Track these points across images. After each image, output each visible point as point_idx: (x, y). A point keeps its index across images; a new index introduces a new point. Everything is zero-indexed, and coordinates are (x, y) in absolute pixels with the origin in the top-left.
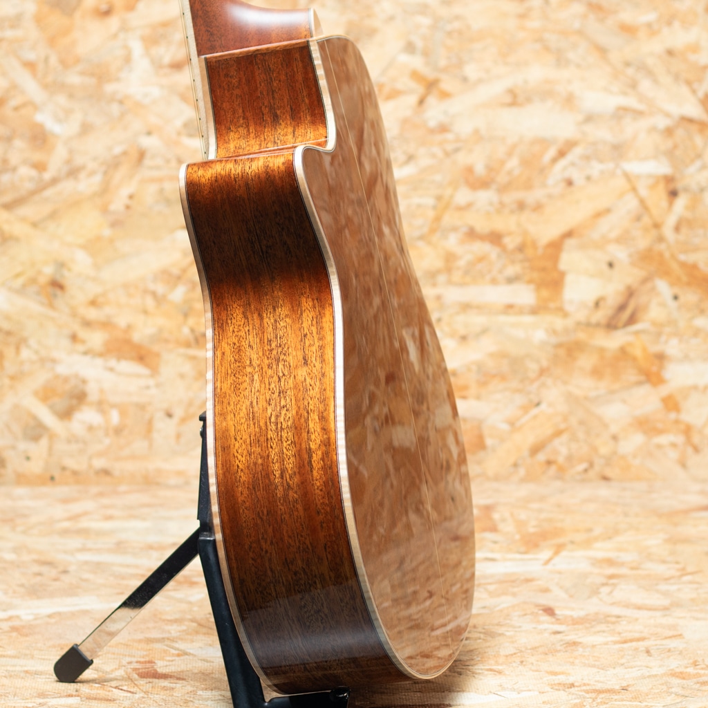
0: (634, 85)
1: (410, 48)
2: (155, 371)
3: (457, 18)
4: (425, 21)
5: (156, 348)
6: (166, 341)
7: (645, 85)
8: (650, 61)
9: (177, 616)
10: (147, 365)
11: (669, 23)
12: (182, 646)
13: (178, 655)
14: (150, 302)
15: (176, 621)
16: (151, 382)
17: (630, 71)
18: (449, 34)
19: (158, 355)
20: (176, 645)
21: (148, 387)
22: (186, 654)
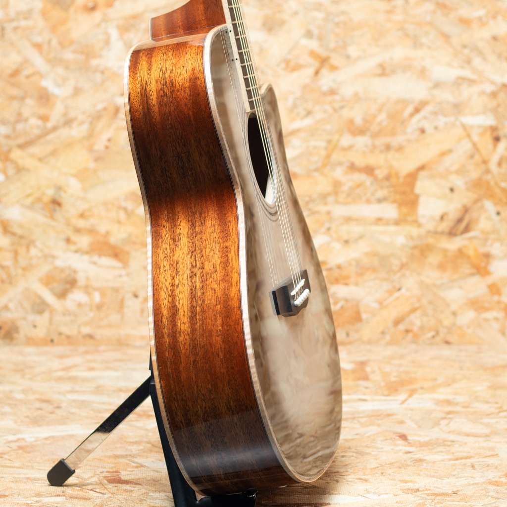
0: (469, 62)
1: (309, 34)
2: (125, 264)
3: (343, 13)
4: (320, 15)
5: (126, 248)
6: (134, 243)
7: (477, 61)
8: (481, 44)
9: (137, 439)
10: (120, 260)
11: (494, 17)
12: (139, 460)
13: (137, 467)
14: (122, 215)
15: (136, 443)
16: (123, 272)
17: (466, 51)
18: (337, 24)
19: (128, 253)
20: (136, 460)
21: (120, 276)
22: (142, 466)
